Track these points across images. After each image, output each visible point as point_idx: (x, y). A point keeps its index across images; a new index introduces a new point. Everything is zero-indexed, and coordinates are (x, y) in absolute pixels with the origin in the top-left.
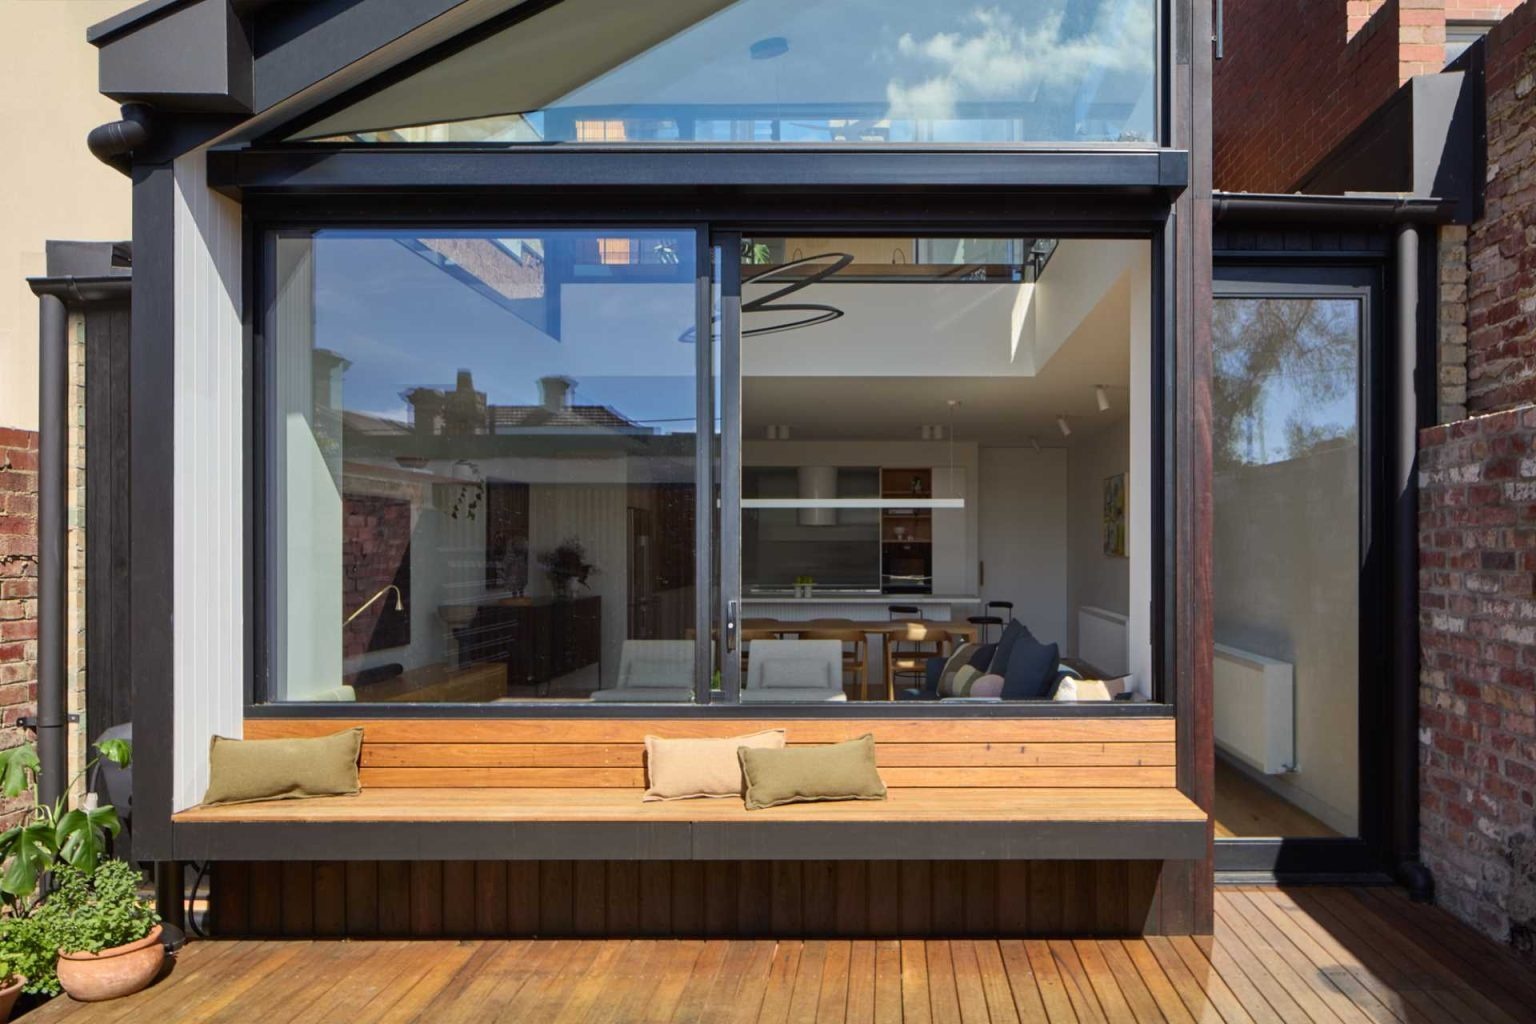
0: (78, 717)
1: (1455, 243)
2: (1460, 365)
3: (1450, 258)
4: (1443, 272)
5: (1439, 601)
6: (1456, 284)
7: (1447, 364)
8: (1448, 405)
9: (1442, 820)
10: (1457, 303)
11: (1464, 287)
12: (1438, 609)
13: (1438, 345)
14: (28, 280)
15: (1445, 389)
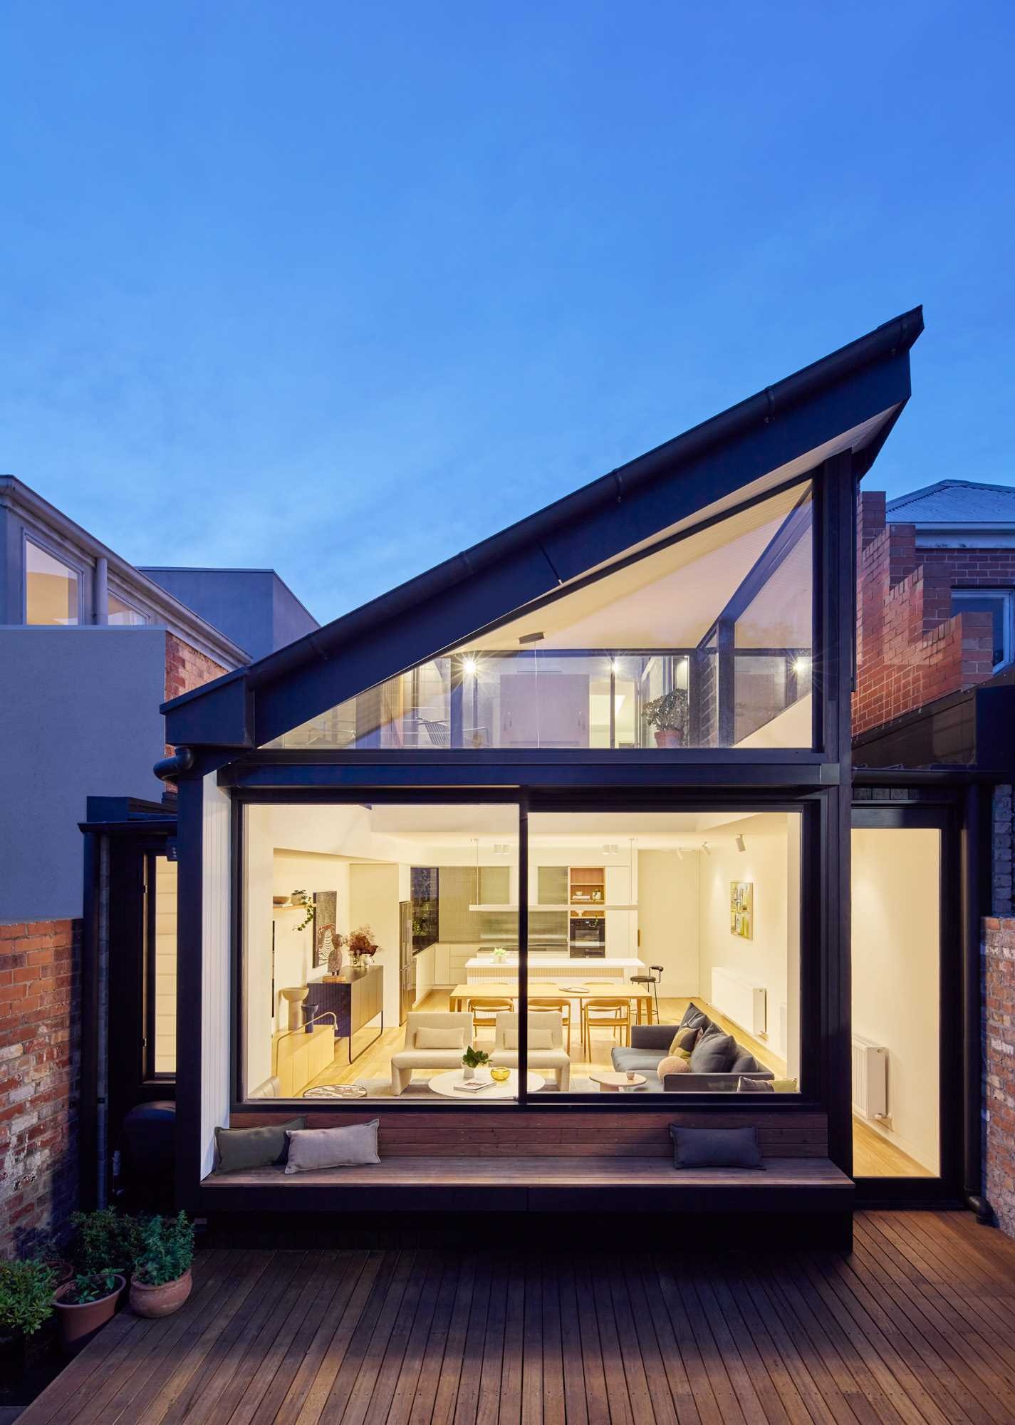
0: (104, 1099)
1: (1004, 796)
2: (1007, 874)
3: (1001, 805)
4: (996, 815)
5: (996, 1030)
6: (1005, 822)
7: (998, 874)
8: (999, 900)
9: (998, 1172)
10: (1005, 834)
11: (1010, 824)
12: (994, 1035)
13: (993, 861)
14: (78, 824)
15: (998, 890)
